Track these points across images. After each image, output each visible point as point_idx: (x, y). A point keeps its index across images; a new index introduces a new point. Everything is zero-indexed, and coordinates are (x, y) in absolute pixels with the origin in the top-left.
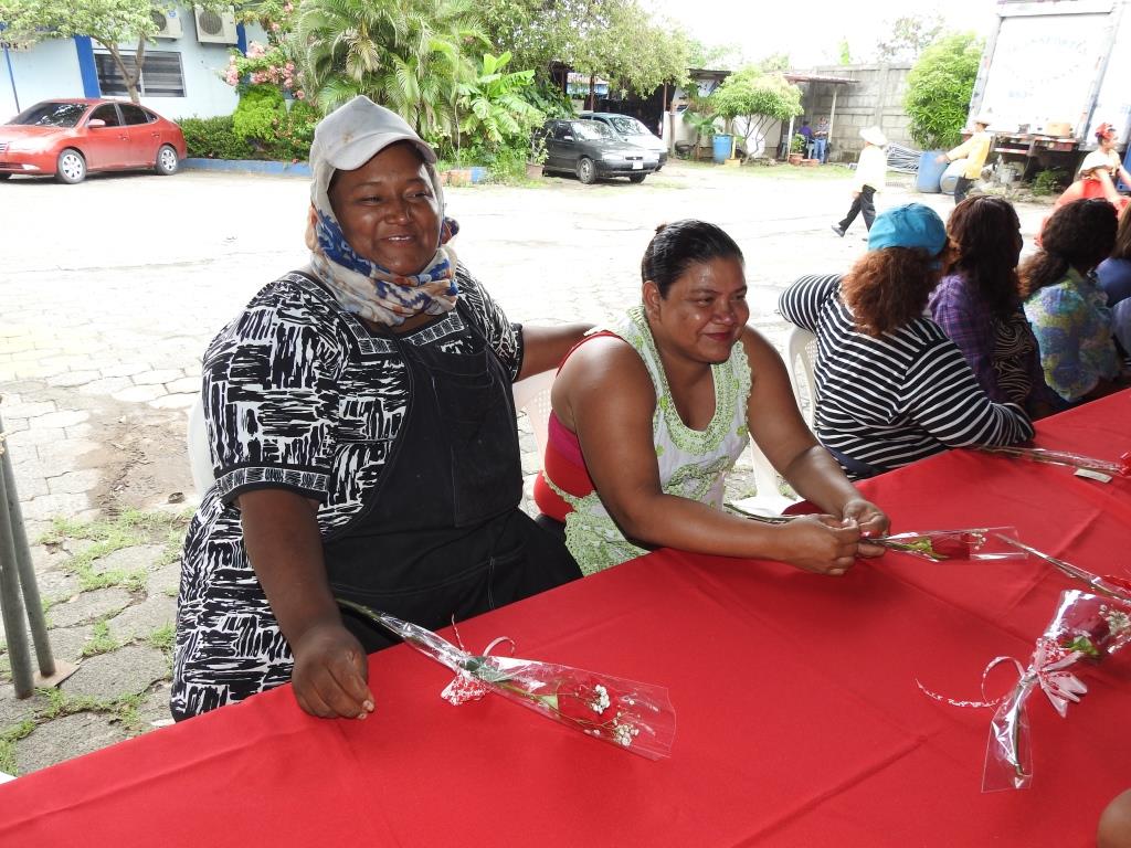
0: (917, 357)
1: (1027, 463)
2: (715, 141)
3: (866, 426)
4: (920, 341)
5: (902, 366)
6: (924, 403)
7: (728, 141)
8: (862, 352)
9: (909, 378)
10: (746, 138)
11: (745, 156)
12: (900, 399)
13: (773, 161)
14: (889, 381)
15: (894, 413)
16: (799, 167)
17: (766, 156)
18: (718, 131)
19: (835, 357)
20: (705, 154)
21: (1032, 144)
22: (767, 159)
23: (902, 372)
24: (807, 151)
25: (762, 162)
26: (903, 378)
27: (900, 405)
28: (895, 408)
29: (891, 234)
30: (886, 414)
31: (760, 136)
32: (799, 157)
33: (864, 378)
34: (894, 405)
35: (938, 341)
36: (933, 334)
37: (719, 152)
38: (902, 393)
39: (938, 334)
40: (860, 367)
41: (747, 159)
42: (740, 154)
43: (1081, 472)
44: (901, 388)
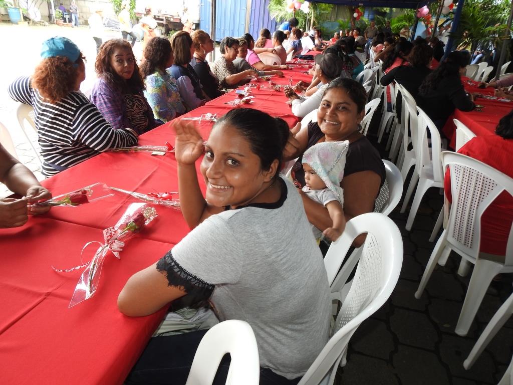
0: (75, 112)
1: (132, 153)
2: (9, 11)
3: (62, 149)
4: (75, 104)
5: (70, 117)
6: (83, 134)
7: (16, 11)
8: (51, 112)
9: (74, 123)
10: (28, 10)
11: (30, 20)
12: (73, 134)
13: (47, 24)
14: (66, 125)
15: (72, 141)
16: (62, 27)
17: (43, 21)
18: (9, 6)
19: (40, 116)
20: (5, 18)
21: (164, 18)
22: (43, 22)
23: (71, 120)
24: (65, 19)
25: (40, 23)
26: (72, 123)
27: (74, 136)
28: (72, 139)
29: (47, 51)
30: (68, 142)
31: (36, 9)
32: (62, 22)
33: (54, 126)
34: (71, 137)
35: (85, 104)
36: (81, 101)
37: (13, 17)
38: (73, 131)
39: (84, 101)
40: (50, 120)
41: (31, 22)
42: (26, 18)
43: (154, 153)
44: (72, 128)
